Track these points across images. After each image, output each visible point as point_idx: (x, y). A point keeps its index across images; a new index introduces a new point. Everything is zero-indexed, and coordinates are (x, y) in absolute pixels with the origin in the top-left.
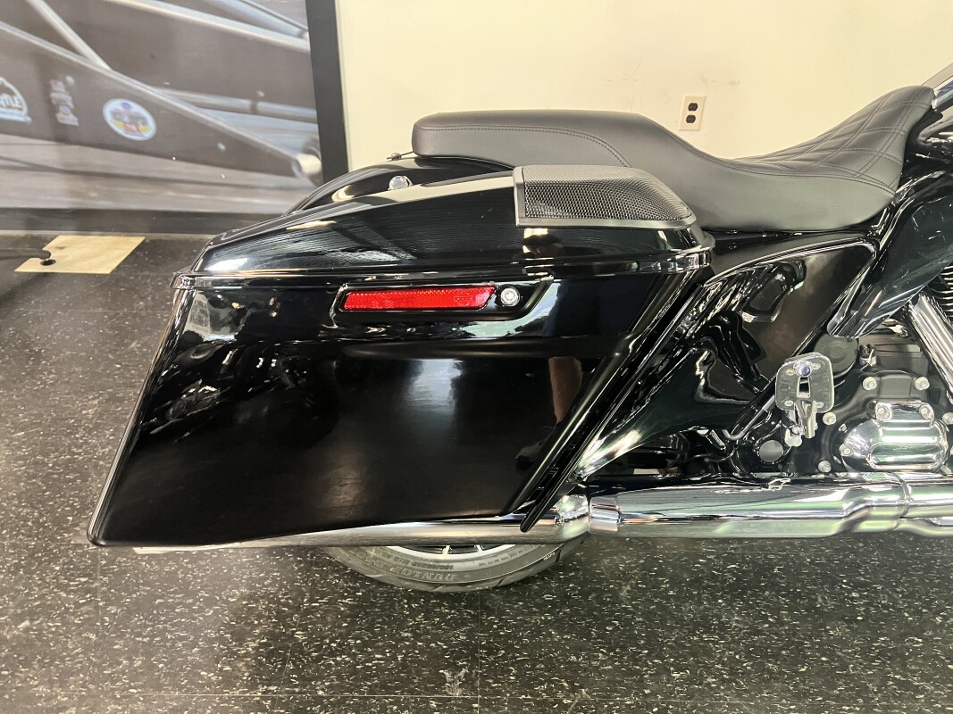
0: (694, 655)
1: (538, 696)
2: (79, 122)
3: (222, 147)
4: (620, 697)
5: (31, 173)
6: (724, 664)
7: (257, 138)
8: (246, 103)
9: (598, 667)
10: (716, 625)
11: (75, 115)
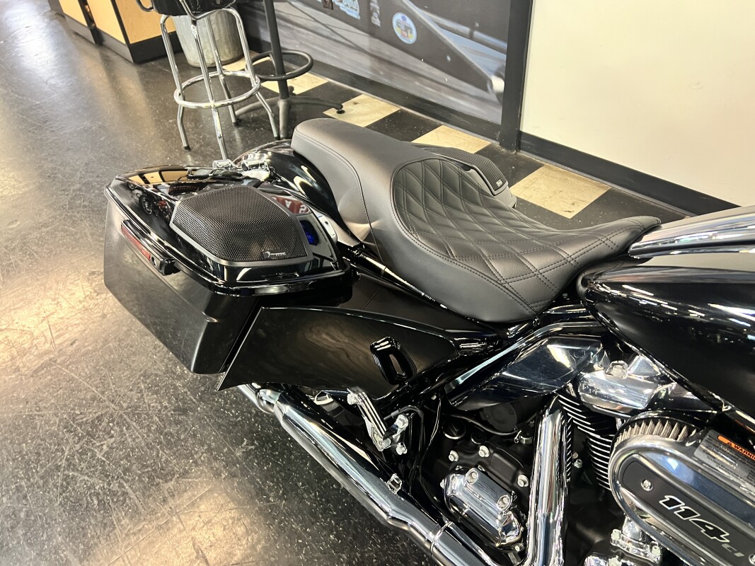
0: (355, 537)
1: (264, 485)
2: (381, 24)
3: (449, 58)
4: (294, 520)
5: (355, 51)
6: (362, 556)
7: (470, 57)
8: (466, 30)
9: (304, 499)
10: (389, 536)
11: (380, 19)
